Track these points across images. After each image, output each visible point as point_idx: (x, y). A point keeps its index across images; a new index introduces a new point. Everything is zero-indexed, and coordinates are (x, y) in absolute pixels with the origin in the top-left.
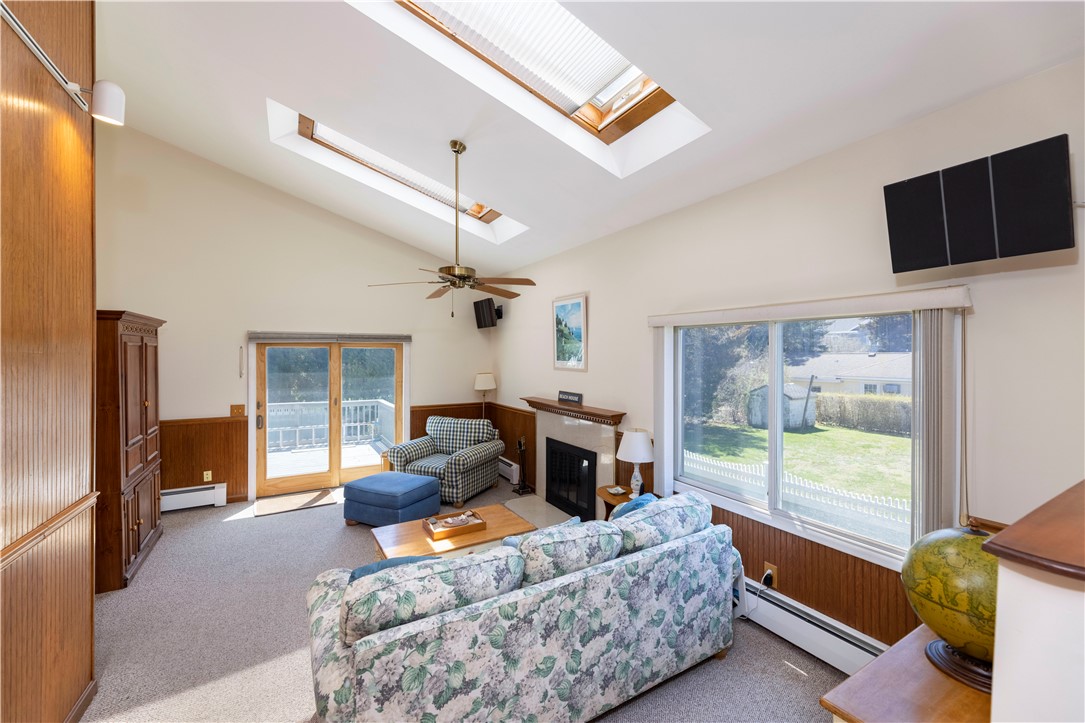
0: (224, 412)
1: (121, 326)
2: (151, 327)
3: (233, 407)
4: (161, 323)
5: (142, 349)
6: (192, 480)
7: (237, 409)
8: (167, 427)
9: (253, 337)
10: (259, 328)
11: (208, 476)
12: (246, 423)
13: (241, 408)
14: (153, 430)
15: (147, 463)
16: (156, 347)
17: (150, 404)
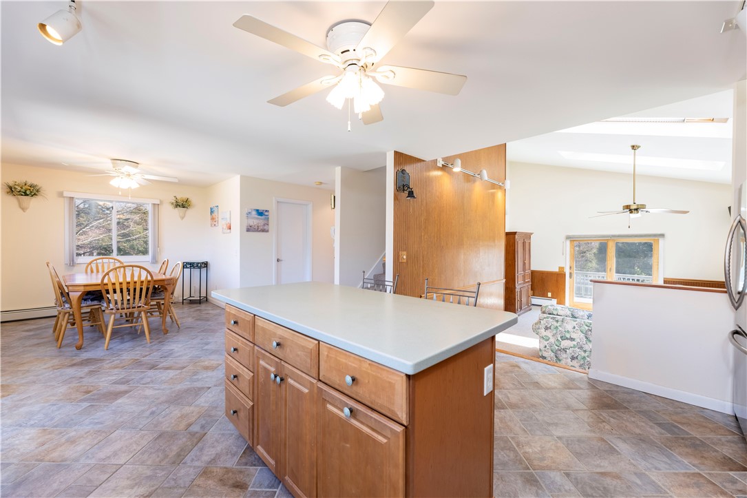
0: (556, 270)
1: (516, 236)
2: (528, 236)
3: (559, 268)
4: (532, 234)
5: (524, 243)
6: (544, 295)
7: (561, 269)
8: (533, 273)
9: (568, 238)
10: (571, 234)
11: (550, 295)
12: (565, 275)
13: (563, 268)
14: (528, 272)
15: (525, 282)
16: (530, 243)
17: (527, 262)
